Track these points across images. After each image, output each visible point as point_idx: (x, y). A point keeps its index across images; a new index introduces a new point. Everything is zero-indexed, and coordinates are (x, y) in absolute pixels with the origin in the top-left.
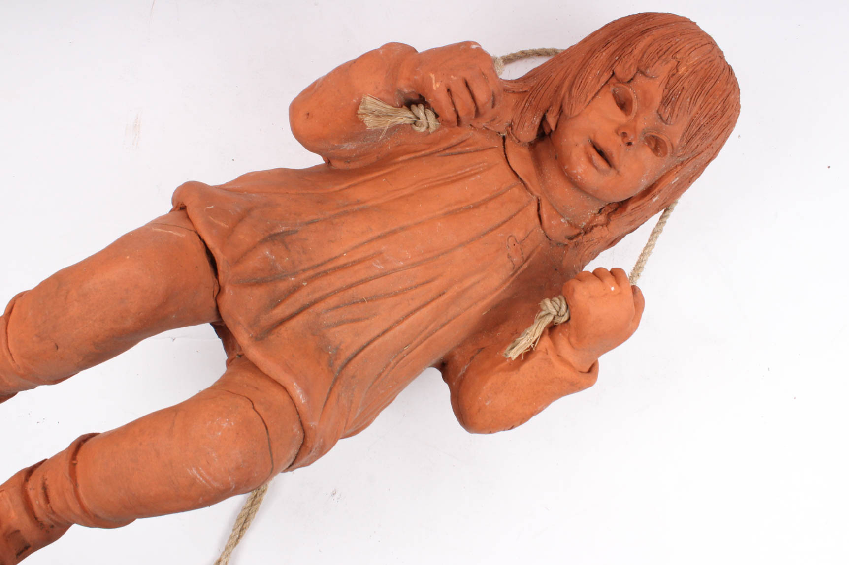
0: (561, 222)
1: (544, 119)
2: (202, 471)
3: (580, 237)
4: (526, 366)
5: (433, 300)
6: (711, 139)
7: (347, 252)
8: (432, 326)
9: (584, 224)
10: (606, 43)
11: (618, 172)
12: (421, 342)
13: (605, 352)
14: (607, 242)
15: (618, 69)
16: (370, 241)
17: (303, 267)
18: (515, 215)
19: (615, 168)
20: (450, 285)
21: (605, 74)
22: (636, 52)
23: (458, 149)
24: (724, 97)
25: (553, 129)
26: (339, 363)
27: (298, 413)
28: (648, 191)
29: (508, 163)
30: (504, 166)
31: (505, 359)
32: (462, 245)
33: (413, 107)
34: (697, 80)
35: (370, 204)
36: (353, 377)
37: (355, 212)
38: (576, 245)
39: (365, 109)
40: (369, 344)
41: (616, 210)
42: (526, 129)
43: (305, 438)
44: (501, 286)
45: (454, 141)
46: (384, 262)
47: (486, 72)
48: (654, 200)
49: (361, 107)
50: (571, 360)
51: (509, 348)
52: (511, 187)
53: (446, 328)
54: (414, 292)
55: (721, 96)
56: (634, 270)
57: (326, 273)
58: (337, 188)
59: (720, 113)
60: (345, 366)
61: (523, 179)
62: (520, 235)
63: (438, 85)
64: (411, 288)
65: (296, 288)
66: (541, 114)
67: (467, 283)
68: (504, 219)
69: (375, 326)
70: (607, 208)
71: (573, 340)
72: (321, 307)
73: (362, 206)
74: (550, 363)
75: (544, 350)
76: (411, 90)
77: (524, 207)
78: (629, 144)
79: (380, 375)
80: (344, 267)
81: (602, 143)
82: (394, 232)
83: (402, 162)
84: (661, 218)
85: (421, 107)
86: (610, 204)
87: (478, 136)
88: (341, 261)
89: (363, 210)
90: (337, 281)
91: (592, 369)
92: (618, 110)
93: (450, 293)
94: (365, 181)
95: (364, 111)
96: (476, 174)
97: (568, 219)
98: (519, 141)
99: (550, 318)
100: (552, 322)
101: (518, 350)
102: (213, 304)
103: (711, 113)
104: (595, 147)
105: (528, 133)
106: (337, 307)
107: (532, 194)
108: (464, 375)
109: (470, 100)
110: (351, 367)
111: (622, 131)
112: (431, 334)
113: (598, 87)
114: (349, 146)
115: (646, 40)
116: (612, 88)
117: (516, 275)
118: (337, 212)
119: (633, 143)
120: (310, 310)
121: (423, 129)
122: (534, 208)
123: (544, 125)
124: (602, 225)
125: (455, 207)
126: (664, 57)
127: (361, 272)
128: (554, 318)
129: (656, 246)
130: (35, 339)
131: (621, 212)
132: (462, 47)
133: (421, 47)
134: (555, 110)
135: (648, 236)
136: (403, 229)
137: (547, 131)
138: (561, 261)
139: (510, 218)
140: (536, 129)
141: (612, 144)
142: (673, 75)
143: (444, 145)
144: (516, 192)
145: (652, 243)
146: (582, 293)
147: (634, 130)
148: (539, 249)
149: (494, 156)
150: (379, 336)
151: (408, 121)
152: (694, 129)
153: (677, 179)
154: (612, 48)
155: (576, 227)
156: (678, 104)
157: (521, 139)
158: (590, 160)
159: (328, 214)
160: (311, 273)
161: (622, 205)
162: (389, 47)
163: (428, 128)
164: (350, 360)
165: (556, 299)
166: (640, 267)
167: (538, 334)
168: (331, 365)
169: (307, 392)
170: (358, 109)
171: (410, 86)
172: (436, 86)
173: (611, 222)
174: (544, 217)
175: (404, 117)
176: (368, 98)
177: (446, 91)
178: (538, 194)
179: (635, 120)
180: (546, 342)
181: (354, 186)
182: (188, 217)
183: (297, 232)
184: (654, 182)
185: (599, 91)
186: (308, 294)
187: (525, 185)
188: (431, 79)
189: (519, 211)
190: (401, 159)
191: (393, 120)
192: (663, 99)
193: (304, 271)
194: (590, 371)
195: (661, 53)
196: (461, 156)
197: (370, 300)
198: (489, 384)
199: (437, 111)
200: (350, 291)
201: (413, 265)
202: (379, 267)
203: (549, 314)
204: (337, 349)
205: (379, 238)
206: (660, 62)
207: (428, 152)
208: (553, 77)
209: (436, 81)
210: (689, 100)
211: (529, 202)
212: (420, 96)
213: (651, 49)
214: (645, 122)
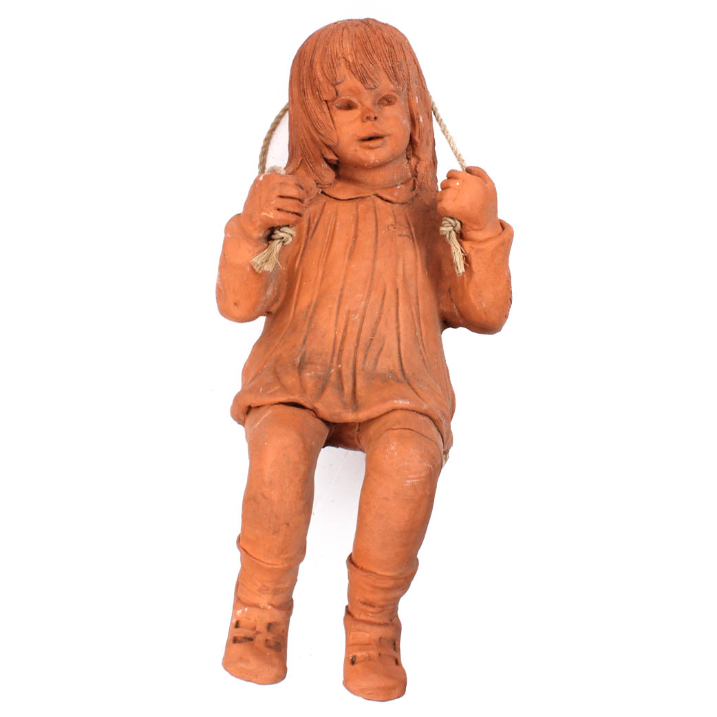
0: (399, 189)
1: (327, 161)
2: (411, 476)
3: (417, 182)
4: (474, 266)
5: (397, 298)
6: (404, 63)
7: (336, 331)
8: (413, 309)
9: (410, 174)
10: (303, 92)
11: (389, 135)
12: (420, 323)
13: (496, 212)
14: (431, 166)
15: (325, 97)
16: (338, 314)
17: (329, 361)
18: (376, 216)
19: (385, 136)
20: (395, 283)
21: (323, 106)
22: (321, 79)
23: (313, 226)
24: (382, 41)
25: (336, 159)
26: (400, 376)
27: (414, 411)
28: (413, 121)
29: (341, 200)
30: (341, 203)
31: (463, 277)
32: (374, 260)
33: (273, 237)
34: (362, 52)
35: (314, 300)
36: (414, 374)
37: (314, 312)
38: (420, 188)
39: (258, 266)
40: (400, 353)
41: (413, 148)
42: (325, 176)
43: (431, 418)
44: (415, 252)
45: (306, 226)
46: (356, 312)
47: (281, 181)
48: (421, 120)
49: (255, 268)
50: (487, 236)
51: (456, 271)
52: (357, 208)
53: (420, 303)
54: (385, 306)
55: (381, 43)
56: (458, 160)
57: (341, 351)
58: (291, 315)
59: (391, 49)
60: (404, 374)
61: (357, 196)
62: (391, 220)
63: (272, 214)
64: (382, 307)
65: (339, 373)
66: (322, 160)
67: (400, 271)
68: (374, 224)
69: (391, 342)
70: (408, 153)
71: (475, 227)
72: (359, 365)
73: (312, 306)
74: (481, 250)
75: (470, 249)
76: (263, 232)
77: (375, 207)
78: (375, 118)
79: (423, 360)
80: (344, 339)
81: (365, 135)
82: (341, 296)
83: (299, 265)
84: (437, 120)
85: (277, 232)
86: (407, 149)
87: (312, 208)
88: (340, 337)
89: (316, 306)
90: (349, 347)
91: (503, 225)
92: (350, 112)
93: (400, 286)
94: (298, 295)
95: (258, 268)
96: (335, 225)
97: (400, 182)
98: (331, 184)
99: (453, 233)
100: (457, 233)
101: (460, 265)
102: (320, 421)
103: (387, 55)
104: (364, 140)
105: (329, 175)
106: (366, 356)
107: (369, 196)
108: (459, 311)
109: (292, 201)
110: (407, 371)
111: (365, 118)
112: (418, 313)
113: (328, 115)
114: (269, 293)
115: (318, 67)
116: (334, 107)
117: (415, 238)
118: (307, 322)
119: (376, 115)
120: (358, 372)
121: (290, 239)
122: (379, 201)
123: (330, 162)
124: (418, 163)
125: (349, 249)
126: (335, 65)
127: (353, 330)
128: (455, 231)
129: (452, 135)
130: (274, 537)
131: (417, 146)
132: (257, 186)
133: (240, 209)
134: (325, 150)
135: (444, 137)
136: (342, 289)
137: (335, 163)
138: (424, 204)
139: (376, 220)
140: (330, 169)
141: (369, 129)
142: (350, 66)
143: (305, 233)
144: (362, 206)
145: (449, 137)
146: (449, 203)
147: (369, 110)
148: (408, 214)
149: (331, 206)
150: (399, 344)
151: (280, 245)
152: (391, 71)
153: (417, 98)
154: (309, 91)
155: (408, 180)
156: (369, 73)
157: (330, 182)
158: (371, 148)
159: (305, 328)
160: (335, 359)
161: (412, 142)
162: (228, 228)
163: (291, 235)
164: (402, 370)
165: (443, 222)
166: (459, 156)
167: (458, 246)
168: (398, 381)
169: (404, 398)
170: (254, 270)
171: (260, 231)
172: (271, 215)
173: (420, 156)
174: (389, 198)
175: (276, 246)
176: (253, 260)
177: (278, 212)
178: (372, 193)
179: (363, 105)
180: (466, 244)
181: (297, 303)
182: (258, 407)
183: (305, 353)
184: (409, 114)
185: (331, 116)
186: (348, 367)
187: (361, 198)
188: (266, 216)
189: (375, 212)
190: (297, 265)
191: (275, 253)
192: (360, 81)
193: (332, 361)
194: (503, 228)
195: (332, 65)
196: (319, 227)
197: (374, 335)
198: (472, 297)
199: (286, 224)
200: (361, 343)
201: (368, 296)
202: (357, 318)
203: (450, 232)
204: (391, 372)
205: (339, 307)
206: (337, 69)
207: (303, 246)
208: (303, 138)
209: (269, 213)
210: (371, 65)
211: (374, 202)
212: (269, 229)
213: (325, 69)
214: (368, 100)
